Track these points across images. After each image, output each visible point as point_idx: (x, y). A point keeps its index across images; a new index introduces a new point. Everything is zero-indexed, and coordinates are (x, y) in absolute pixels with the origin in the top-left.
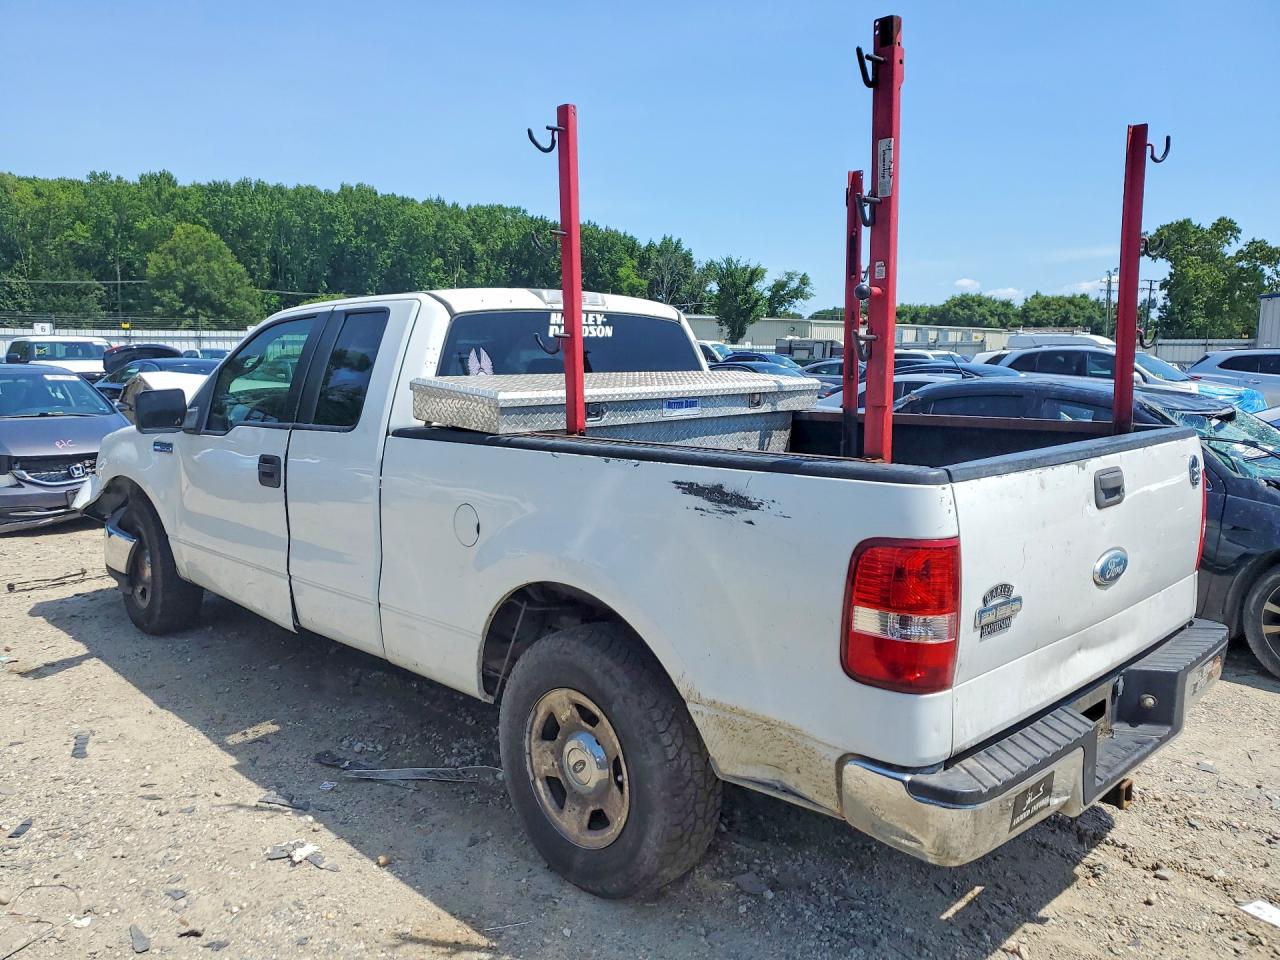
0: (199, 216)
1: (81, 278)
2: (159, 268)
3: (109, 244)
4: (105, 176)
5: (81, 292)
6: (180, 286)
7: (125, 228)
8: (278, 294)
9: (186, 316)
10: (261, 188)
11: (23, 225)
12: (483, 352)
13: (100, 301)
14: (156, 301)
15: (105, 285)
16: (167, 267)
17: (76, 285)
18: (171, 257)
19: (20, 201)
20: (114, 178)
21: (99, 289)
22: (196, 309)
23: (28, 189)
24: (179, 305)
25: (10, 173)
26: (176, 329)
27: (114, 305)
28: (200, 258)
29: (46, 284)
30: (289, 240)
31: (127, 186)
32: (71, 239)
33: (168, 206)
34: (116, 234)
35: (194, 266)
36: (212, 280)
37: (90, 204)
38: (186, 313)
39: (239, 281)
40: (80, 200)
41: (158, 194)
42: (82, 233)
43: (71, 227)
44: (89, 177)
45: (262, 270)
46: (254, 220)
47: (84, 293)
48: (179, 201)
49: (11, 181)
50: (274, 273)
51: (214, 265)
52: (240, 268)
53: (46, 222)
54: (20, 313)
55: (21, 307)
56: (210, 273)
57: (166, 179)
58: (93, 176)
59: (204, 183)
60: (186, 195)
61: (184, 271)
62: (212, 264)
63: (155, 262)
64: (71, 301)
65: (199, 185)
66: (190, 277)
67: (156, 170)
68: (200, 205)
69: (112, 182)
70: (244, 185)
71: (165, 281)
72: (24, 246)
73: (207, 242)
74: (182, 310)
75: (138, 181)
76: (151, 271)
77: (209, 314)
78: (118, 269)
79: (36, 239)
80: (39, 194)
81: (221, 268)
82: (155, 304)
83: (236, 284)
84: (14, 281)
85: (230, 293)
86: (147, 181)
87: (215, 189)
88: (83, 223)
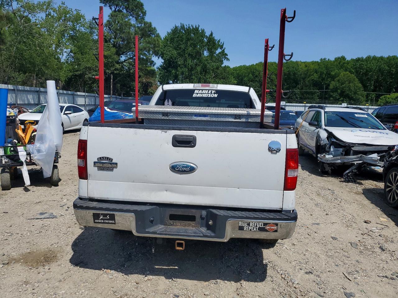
0: (351, 69)
1: (313, 89)
2: (334, 86)
3: (323, 79)
4: (325, 59)
5: (313, 94)
6: (339, 91)
7: (328, 74)
8: (375, 94)
9: (340, 101)
10: (375, 58)
11: (301, 75)
12: (170, 100)
13: (318, 96)
14: (331, 96)
15: (320, 91)
16: (336, 86)
17: (312, 91)
18: (338, 82)
19: (301, 68)
20: (327, 60)
21: (318, 93)
22: (343, 98)
23: (304, 65)
24: (338, 97)
25: (300, 61)
26: (336, 104)
27: (322, 97)
28: (347, 82)
29: (304, 91)
30: (382, 75)
31: (331, 61)
32: (313, 78)
33: (342, 67)
34: (325, 76)
35: (345, 85)
36: (350, 89)
37: (319, 68)
38: (340, 100)
39: (359, 89)
40: (317, 67)
41: (339, 63)
42: (315, 77)
43: (313, 75)
44: (320, 60)
45: (371, 86)
46: (370, 69)
47: (314, 94)
48: (345, 65)
49: (300, 63)
50: (375, 87)
51: (351, 84)
52: (360, 85)
53: (307, 74)
54: (296, 99)
55: (297, 98)
56: (349, 87)
57: (343, 58)
58: (321, 59)
59: (355, 58)
60: (348, 62)
61: (341, 87)
62: (350, 84)
63: (333, 84)
64: (310, 96)
65: (353, 59)
66: (343, 88)
67: (340, 56)
68: (352, 66)
69: (326, 60)
70: (369, 57)
71: (335, 90)
72: (300, 81)
73: (350, 77)
74: (339, 98)
75: (334, 60)
76: (331, 87)
77: (347, 100)
78: (325, 87)
79: (304, 79)
80: (306, 66)
81: (354, 85)
82: (331, 97)
83: (358, 91)
84: (296, 91)
85: (355, 93)
86: (337, 59)
87: (358, 60)
88: (317, 74)
